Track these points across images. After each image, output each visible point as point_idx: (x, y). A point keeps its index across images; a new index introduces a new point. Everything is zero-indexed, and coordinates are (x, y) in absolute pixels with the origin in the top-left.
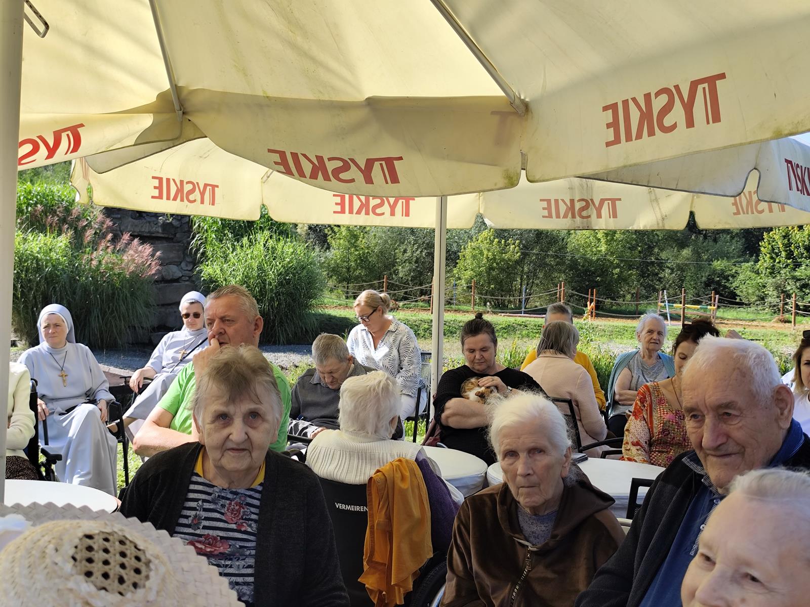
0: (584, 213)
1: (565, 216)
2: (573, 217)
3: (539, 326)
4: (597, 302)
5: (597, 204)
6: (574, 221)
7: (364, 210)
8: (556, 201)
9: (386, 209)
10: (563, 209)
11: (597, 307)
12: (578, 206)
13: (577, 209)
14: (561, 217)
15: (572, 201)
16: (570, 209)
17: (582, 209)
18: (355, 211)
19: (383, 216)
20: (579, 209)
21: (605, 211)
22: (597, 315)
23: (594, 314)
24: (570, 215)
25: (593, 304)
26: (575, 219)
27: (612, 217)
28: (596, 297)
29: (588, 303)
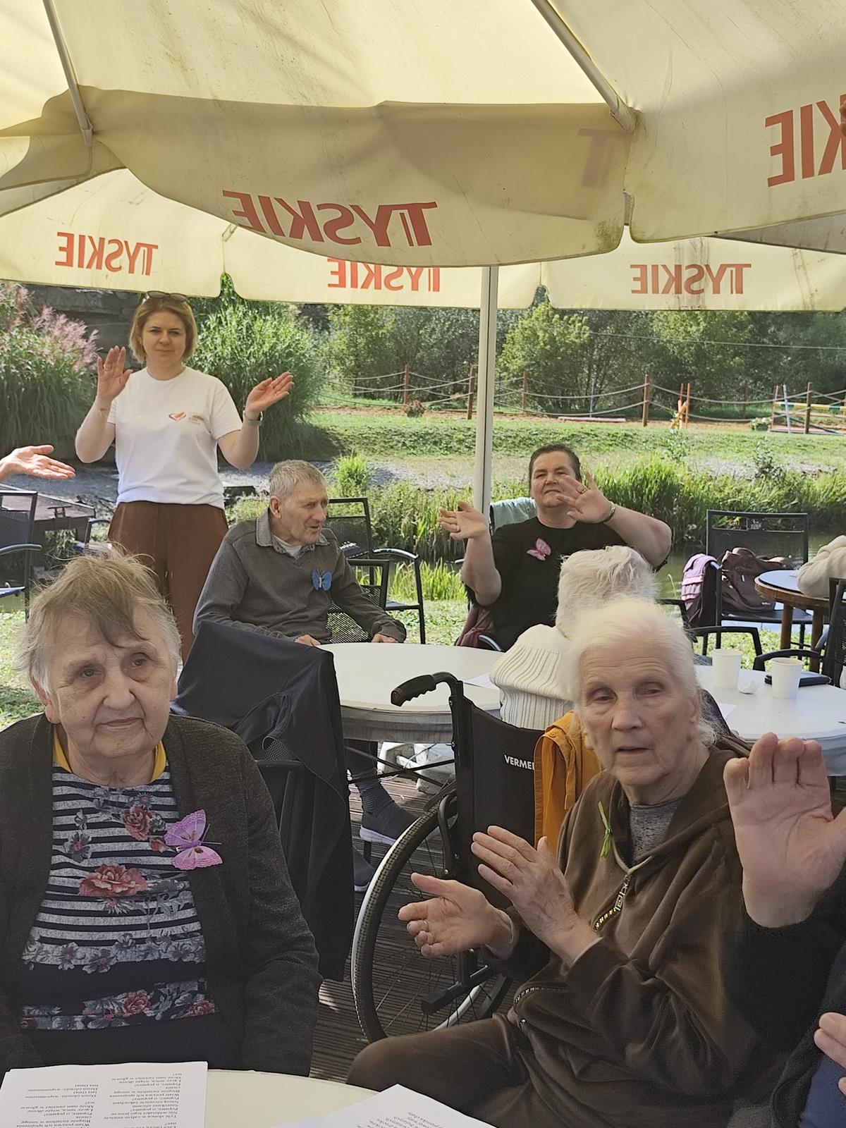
0: (695, 286)
1: (666, 291)
2: (678, 291)
3: (613, 436)
4: (691, 401)
5: (715, 271)
6: (678, 298)
7: (373, 281)
8: (655, 268)
9: (405, 279)
10: (663, 278)
11: (691, 408)
12: (686, 275)
13: (686, 279)
14: (660, 291)
15: (678, 268)
16: (674, 279)
17: (693, 280)
18: (360, 283)
19: (400, 291)
20: (687, 281)
21: (725, 282)
22: (691, 420)
23: (687, 417)
24: (673, 289)
25: (686, 404)
26: (680, 295)
27: (734, 291)
28: (690, 395)
29: (680, 402)
